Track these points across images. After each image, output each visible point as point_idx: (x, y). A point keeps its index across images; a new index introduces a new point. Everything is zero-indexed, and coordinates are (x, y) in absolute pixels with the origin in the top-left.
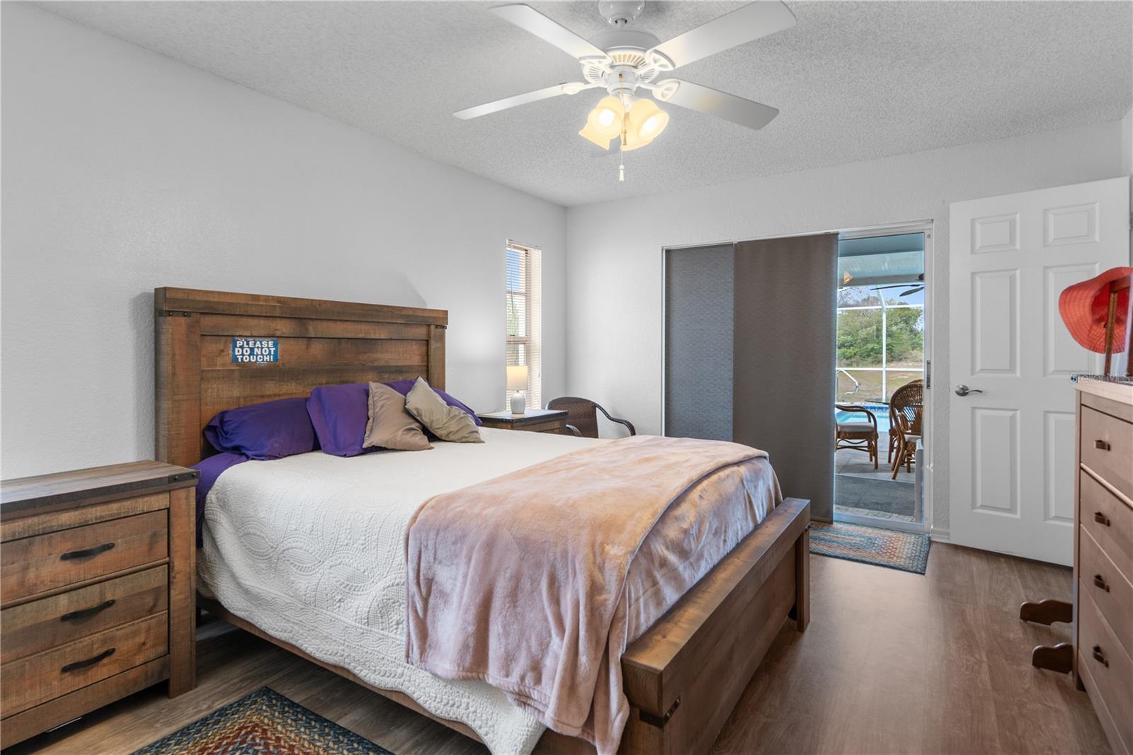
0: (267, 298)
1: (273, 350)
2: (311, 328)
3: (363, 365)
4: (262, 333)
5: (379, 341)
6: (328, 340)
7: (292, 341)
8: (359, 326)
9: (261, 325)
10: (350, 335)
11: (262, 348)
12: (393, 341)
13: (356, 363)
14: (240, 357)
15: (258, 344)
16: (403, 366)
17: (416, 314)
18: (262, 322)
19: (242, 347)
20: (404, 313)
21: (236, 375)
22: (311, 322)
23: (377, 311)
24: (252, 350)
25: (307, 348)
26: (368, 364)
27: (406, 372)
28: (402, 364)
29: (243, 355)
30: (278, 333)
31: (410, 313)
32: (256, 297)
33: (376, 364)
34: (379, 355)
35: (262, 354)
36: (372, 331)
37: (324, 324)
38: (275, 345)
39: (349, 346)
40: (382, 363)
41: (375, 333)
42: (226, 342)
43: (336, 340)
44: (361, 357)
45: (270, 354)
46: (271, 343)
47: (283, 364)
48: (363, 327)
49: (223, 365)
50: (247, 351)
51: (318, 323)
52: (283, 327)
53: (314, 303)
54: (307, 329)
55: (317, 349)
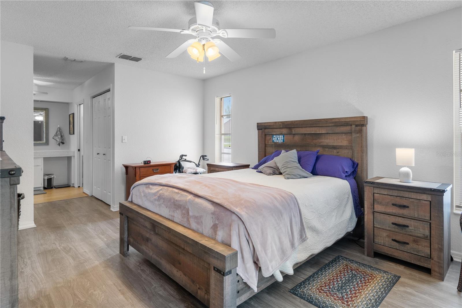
0: (279, 122)
1: (283, 138)
2: (293, 131)
3: (315, 144)
4: (279, 133)
5: (323, 135)
6: (301, 135)
7: (288, 135)
8: (312, 129)
9: (278, 131)
10: (308, 133)
11: (280, 138)
12: (331, 134)
13: (312, 143)
14: (274, 141)
15: (279, 137)
16: (337, 146)
17: (340, 121)
18: (279, 130)
19: (275, 138)
20: (333, 121)
21: (274, 145)
22: (293, 129)
23: (319, 121)
24: (277, 138)
25: (293, 138)
26: (317, 144)
27: (338, 148)
28: (336, 145)
29: (275, 140)
30: (283, 133)
31: (337, 120)
32: (276, 122)
33: (322, 144)
34: (323, 140)
35: (280, 140)
36: (318, 131)
37: (298, 129)
38: (283, 137)
39: (309, 136)
40: (325, 144)
41: (319, 131)
42: (271, 136)
43: (304, 135)
44: (314, 141)
45: (282, 140)
46: (282, 136)
47: (286, 143)
48: (314, 129)
49: (271, 143)
50: (276, 139)
51: (296, 129)
52: (285, 131)
53: (293, 122)
54: (292, 131)
55: (297, 138)
